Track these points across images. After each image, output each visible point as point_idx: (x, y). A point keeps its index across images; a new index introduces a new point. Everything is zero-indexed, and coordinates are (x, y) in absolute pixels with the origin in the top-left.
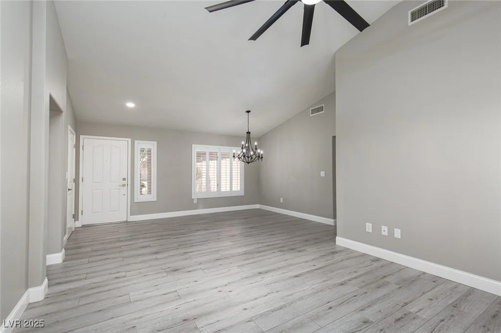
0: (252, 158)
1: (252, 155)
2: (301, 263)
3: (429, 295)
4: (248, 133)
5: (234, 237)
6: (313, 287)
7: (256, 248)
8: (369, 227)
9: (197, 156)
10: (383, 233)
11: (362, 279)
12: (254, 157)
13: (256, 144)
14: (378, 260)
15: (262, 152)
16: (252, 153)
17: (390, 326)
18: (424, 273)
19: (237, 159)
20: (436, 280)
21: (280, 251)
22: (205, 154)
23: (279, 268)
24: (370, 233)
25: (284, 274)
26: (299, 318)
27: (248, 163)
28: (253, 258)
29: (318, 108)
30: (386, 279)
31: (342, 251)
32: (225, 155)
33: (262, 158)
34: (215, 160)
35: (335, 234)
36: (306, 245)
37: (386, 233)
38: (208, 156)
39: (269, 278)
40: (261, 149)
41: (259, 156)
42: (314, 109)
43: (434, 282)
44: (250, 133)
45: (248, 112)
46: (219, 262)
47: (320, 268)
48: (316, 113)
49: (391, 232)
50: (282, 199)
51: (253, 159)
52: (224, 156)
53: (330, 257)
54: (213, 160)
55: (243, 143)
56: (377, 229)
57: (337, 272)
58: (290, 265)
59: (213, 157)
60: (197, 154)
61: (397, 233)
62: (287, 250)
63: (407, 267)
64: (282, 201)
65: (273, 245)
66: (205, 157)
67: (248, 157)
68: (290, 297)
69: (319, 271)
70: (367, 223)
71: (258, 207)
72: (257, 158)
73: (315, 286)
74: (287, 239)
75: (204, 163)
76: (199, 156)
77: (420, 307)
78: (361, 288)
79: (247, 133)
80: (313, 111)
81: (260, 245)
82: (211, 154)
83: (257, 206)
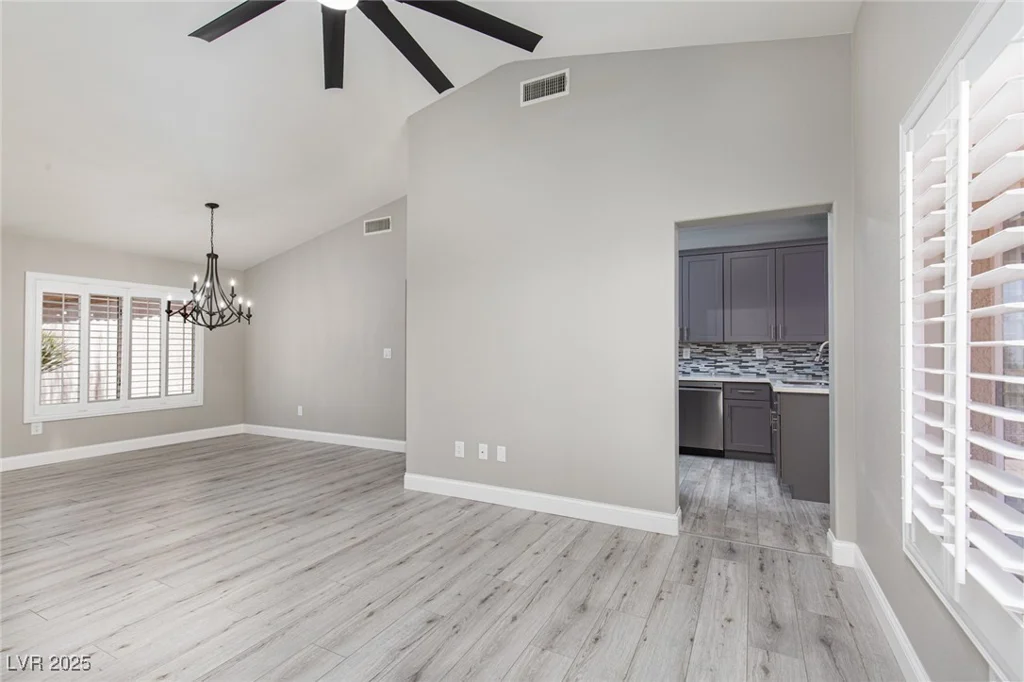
0: (222, 317)
1: (223, 310)
2: (325, 538)
3: (536, 547)
4: (212, 256)
5: (159, 511)
6: (343, 581)
7: (220, 526)
8: (460, 448)
9: (45, 305)
10: (481, 456)
11: (439, 544)
12: (227, 313)
13: (233, 283)
14: (471, 504)
15: (249, 304)
16: (222, 305)
17: (471, 614)
18: (535, 513)
19: (177, 319)
20: (550, 520)
21: (282, 522)
22: (76, 300)
23: (272, 561)
24: (460, 458)
25: (283, 570)
26: (300, 654)
27: (211, 327)
28: (209, 550)
29: (380, 222)
30: (480, 536)
31: (412, 499)
32: (145, 305)
33: (249, 316)
34: (111, 316)
35: (405, 470)
36: (343, 500)
37: (484, 456)
38: (85, 305)
39: (241, 587)
40: (247, 295)
41: (240, 313)
42: (373, 223)
43: (546, 524)
44: (216, 256)
45: (213, 206)
46: (100, 581)
47: (365, 541)
48: (376, 230)
49: (492, 453)
50: (300, 408)
51: (225, 319)
52: (143, 307)
53: (388, 516)
54: (104, 316)
55: (196, 279)
56: (472, 450)
57: (394, 542)
58: (301, 548)
59: (105, 309)
60: (45, 297)
61: (501, 454)
62: (298, 517)
63: (515, 508)
64: (300, 413)
65: (265, 512)
66: (77, 307)
67: (211, 314)
68: (288, 616)
69: (362, 547)
70: (457, 443)
71: (242, 431)
72: (234, 317)
73: (347, 579)
74: (303, 493)
75: (73, 326)
76: (53, 306)
77: (520, 569)
78: (434, 561)
79: (209, 255)
80: (371, 227)
81: (235, 517)
82: (96, 300)
83: (240, 428)
